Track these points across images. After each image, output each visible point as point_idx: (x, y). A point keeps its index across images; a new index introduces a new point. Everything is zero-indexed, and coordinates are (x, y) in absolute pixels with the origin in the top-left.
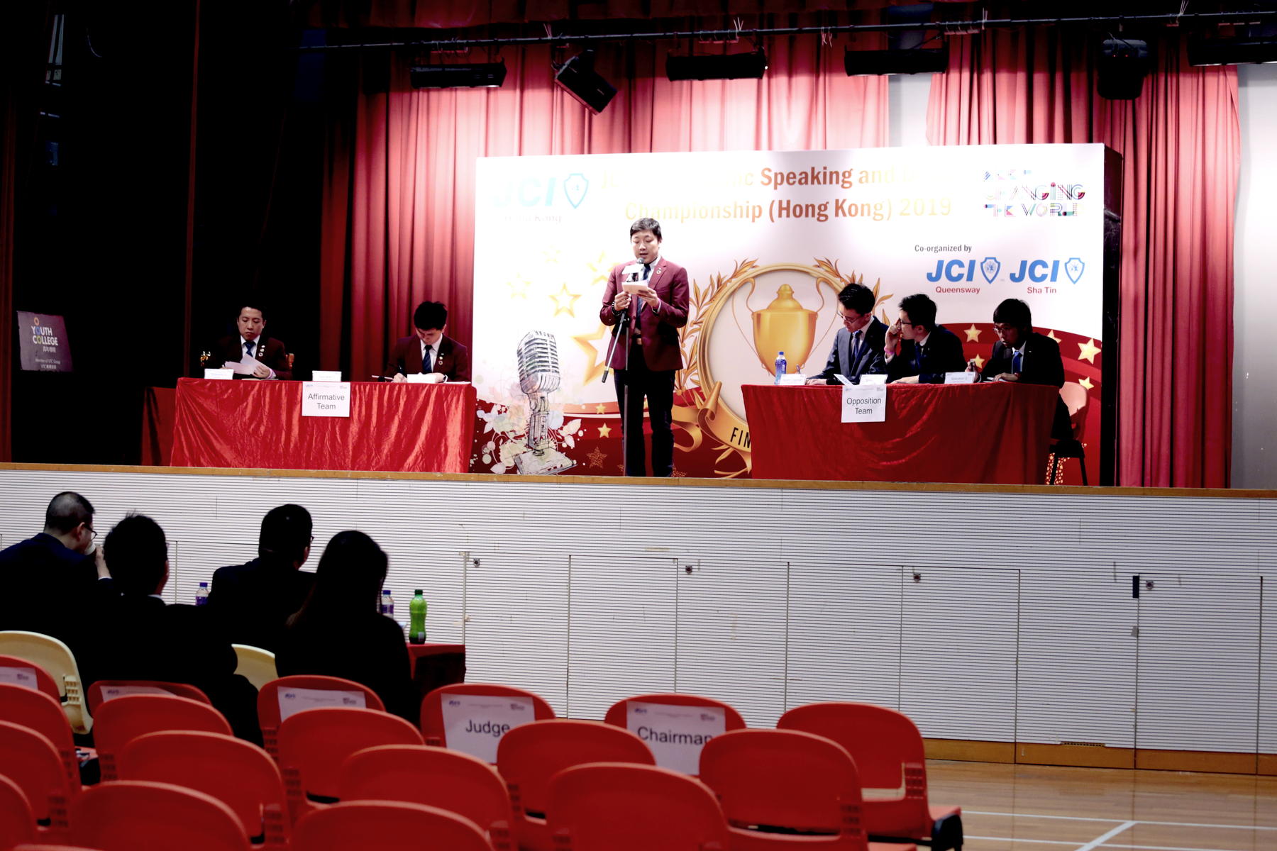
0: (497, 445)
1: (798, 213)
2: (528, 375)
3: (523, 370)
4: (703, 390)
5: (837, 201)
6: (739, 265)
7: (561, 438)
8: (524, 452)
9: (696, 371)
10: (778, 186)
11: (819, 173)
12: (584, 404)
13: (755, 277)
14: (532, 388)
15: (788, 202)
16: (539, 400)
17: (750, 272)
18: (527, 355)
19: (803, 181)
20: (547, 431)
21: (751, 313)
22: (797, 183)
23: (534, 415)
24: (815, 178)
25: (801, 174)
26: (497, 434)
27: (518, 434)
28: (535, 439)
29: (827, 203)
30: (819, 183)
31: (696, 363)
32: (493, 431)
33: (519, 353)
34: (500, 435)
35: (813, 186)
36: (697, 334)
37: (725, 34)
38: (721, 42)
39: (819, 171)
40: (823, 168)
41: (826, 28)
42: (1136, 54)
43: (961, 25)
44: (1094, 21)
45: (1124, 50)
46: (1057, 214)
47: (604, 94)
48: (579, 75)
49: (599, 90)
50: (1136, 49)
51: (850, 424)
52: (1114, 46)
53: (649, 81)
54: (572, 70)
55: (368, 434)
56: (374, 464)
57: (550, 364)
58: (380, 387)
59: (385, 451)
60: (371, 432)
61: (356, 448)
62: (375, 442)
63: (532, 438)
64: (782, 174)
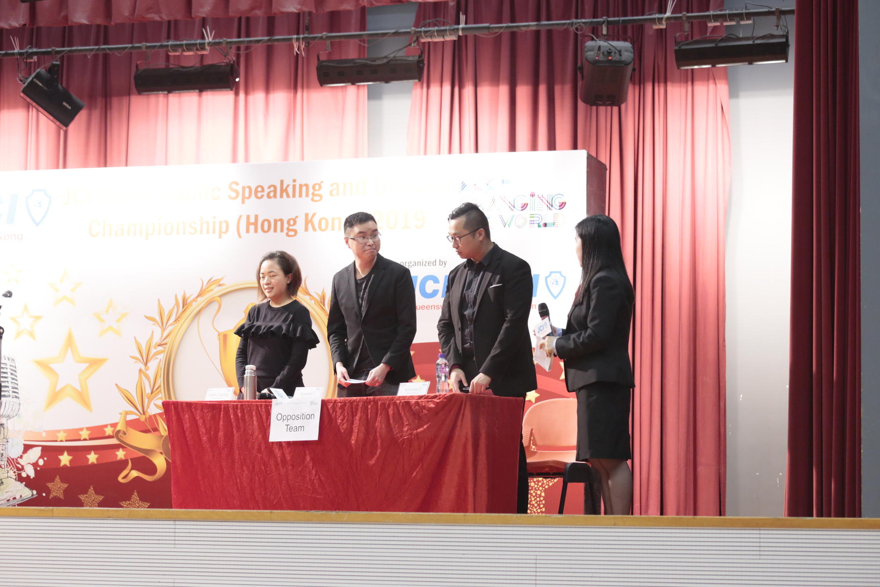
1: (266, 228)
5: (307, 215)
7: (20, 467)
10: (246, 200)
11: (288, 186)
12: (44, 431)
15: (256, 217)
17: (217, 291)
19: (272, 194)
20: (6, 459)
21: (218, 334)
22: (265, 197)
24: (284, 191)
25: (269, 187)
29: (297, 217)
30: (288, 196)
31: (160, 386)
35: (282, 199)
36: (162, 357)
37: (195, 44)
38: (191, 53)
39: (288, 184)
40: (292, 181)
41: (298, 36)
42: (620, 55)
43: (438, 31)
44: (576, 24)
45: (607, 52)
46: (537, 225)
47: (70, 108)
48: (45, 88)
49: (64, 104)
50: (620, 51)
51: (280, 444)
52: (597, 48)
53: (125, 100)
54: (38, 82)
57: (10, 389)
64: (250, 188)
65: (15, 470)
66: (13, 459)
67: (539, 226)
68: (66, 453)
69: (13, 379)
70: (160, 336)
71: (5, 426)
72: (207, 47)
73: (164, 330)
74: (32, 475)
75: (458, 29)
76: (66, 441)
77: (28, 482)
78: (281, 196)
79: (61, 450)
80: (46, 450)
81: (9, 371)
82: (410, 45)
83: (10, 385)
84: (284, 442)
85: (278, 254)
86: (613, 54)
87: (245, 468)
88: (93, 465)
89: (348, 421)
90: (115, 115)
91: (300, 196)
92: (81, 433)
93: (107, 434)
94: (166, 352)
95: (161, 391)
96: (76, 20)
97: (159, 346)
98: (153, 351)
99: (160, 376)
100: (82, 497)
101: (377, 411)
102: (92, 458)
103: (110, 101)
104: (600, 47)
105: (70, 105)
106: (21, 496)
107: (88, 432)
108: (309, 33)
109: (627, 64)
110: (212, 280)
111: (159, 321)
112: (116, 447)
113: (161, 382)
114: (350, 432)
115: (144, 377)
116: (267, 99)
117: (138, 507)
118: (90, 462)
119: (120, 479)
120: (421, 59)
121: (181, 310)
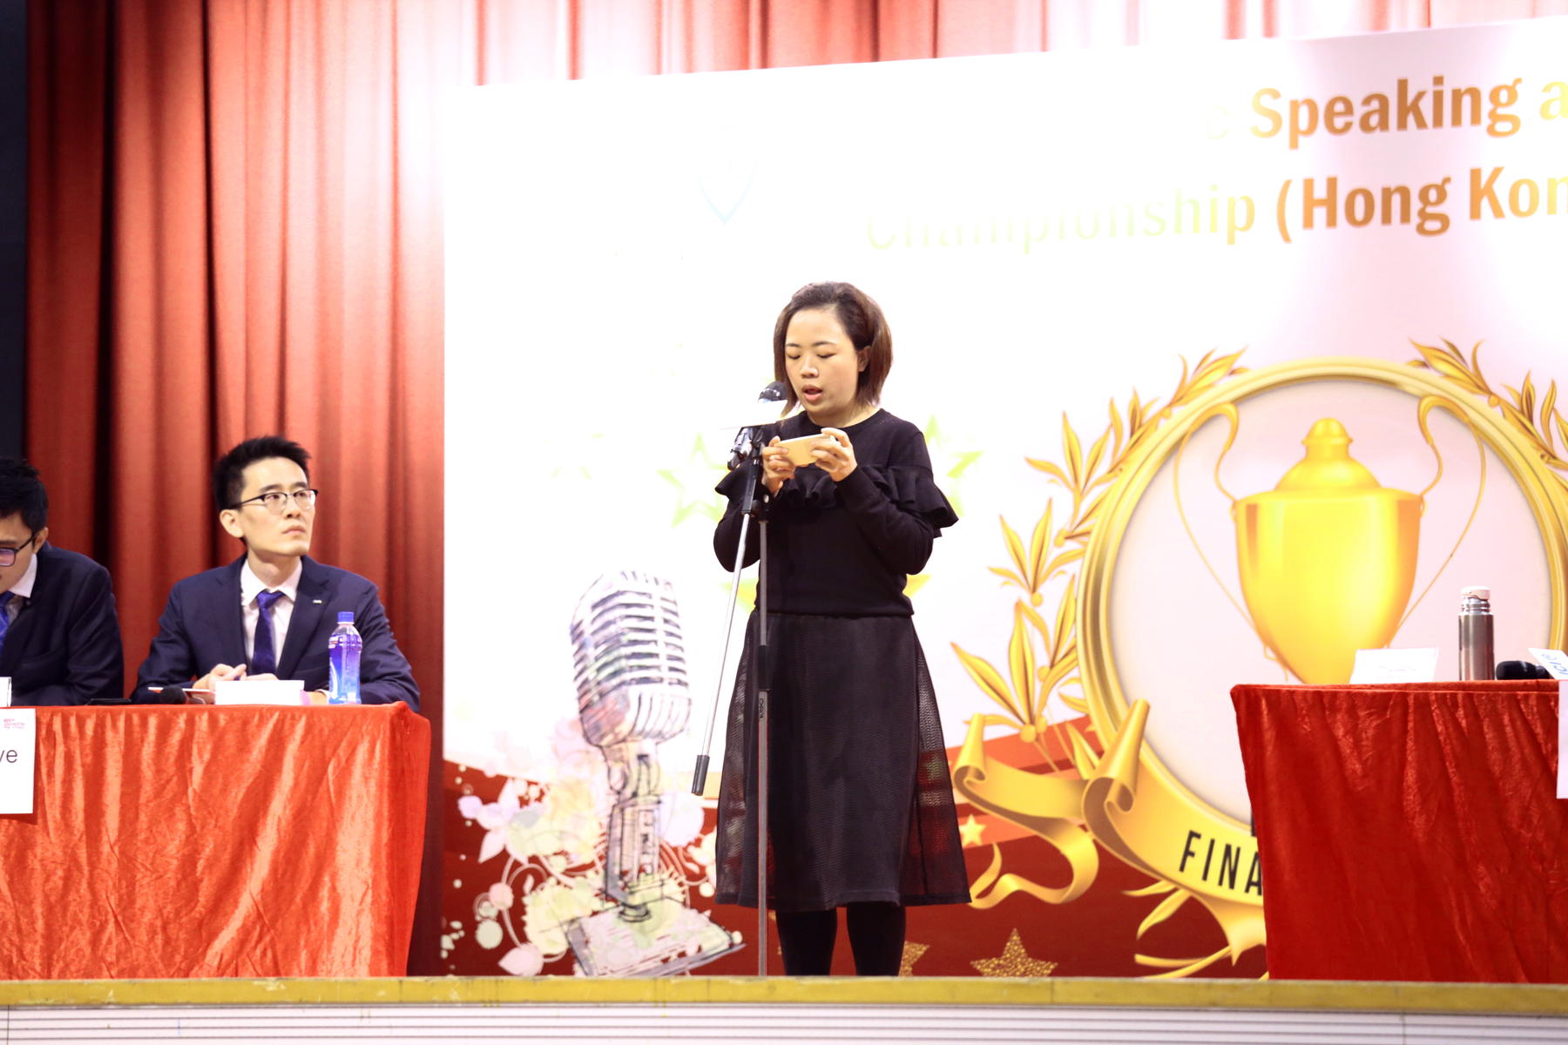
0: (518, 892)
1: (1359, 213)
2: (602, 695)
3: (586, 682)
4: (1095, 726)
5: (1475, 174)
6: (1191, 370)
7: (695, 869)
8: (595, 913)
9: (1075, 673)
10: (1302, 140)
11: (1420, 95)
13: (1238, 402)
14: (612, 730)
15: (1332, 183)
16: (634, 764)
17: (1226, 388)
18: (599, 637)
19: (1374, 120)
20: (657, 850)
21: (1229, 503)
22: (1356, 127)
23: (620, 806)
24: (1409, 109)
26: (517, 864)
27: (576, 863)
28: (623, 874)
29: (1447, 180)
30: (1421, 123)
31: (1074, 647)
32: (504, 855)
33: (576, 633)
34: (526, 865)
35: (1402, 133)
36: (1078, 568)
39: (1421, 89)
40: (1431, 81)
55: (93, 866)
56: (111, 958)
57: (663, 662)
58: (129, 720)
59: (148, 917)
60: (104, 856)
61: (56, 908)
62: (117, 888)
63: (617, 871)
64: (1311, 104)
65: (683, 878)
66: (675, 850)
69: (671, 634)
70: (1070, 511)
71: (652, 760)
73: (1081, 494)
78: (1402, 125)
83: (662, 650)
94: (1088, 555)
95: (1076, 659)
97: (1067, 538)
98: (1052, 554)
99: (1075, 621)
106: (700, 949)
110: (1212, 358)
111: (1069, 476)
113: (1075, 636)
115: (1028, 625)
117: (1024, 974)
121: (1126, 440)
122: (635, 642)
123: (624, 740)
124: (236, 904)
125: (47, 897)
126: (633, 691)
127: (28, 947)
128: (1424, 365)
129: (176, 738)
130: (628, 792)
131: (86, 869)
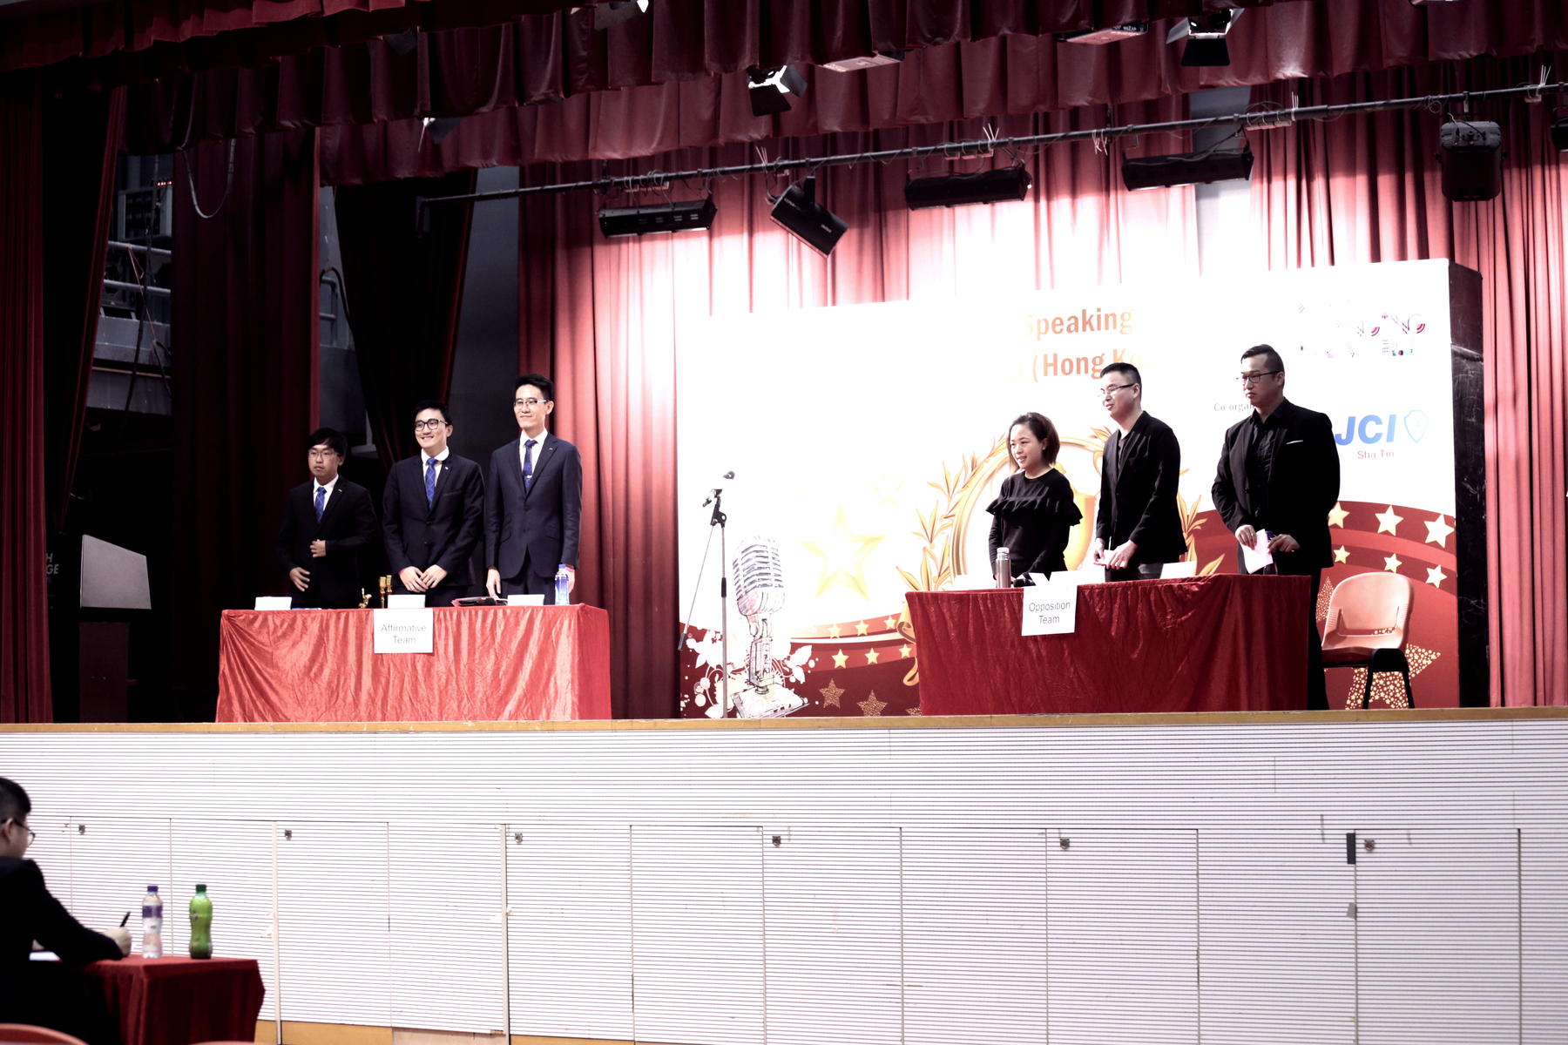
0: (712, 681)
1: (1067, 370)
2: (746, 592)
3: (739, 586)
5: (1115, 352)
7: (788, 670)
8: (745, 690)
9: (949, 579)
10: (1042, 336)
11: (1092, 316)
12: (815, 626)
14: (751, 608)
15: (1055, 356)
16: (761, 622)
18: (746, 565)
19: (1073, 328)
20: (771, 661)
22: (1065, 330)
23: (755, 643)
25: (1069, 319)
26: (711, 669)
27: (737, 667)
28: (757, 672)
29: (1103, 354)
30: (1092, 329)
31: (948, 568)
32: (706, 665)
33: (735, 565)
34: (716, 669)
36: (950, 532)
37: (976, 146)
38: (972, 157)
41: (1099, 131)
42: (1485, 139)
43: (1266, 117)
44: (1431, 101)
45: (1468, 135)
46: (1392, 353)
47: (830, 231)
48: (799, 209)
49: (823, 226)
50: (1484, 134)
51: (1034, 638)
52: (1455, 131)
53: (903, 213)
54: (790, 203)
55: (457, 674)
56: (465, 712)
57: (772, 577)
58: (470, 613)
59: (480, 695)
60: (462, 671)
61: (443, 692)
62: (467, 683)
63: (754, 672)
64: (1046, 321)
65: (782, 674)
66: (779, 661)
67: (1394, 355)
68: (840, 652)
69: (776, 564)
70: (946, 505)
71: (768, 621)
72: (990, 149)
73: (950, 498)
74: (802, 680)
75: (1290, 114)
76: (841, 637)
77: (798, 689)
78: (1084, 330)
79: (835, 648)
80: (817, 649)
81: (770, 555)
82: (1234, 135)
83: (772, 572)
84: (1040, 636)
85: (1030, 416)
86: (1475, 138)
87: (997, 667)
88: (873, 665)
89: (1106, 610)
90: (891, 232)
91: (1107, 328)
92: (857, 627)
93: (888, 628)
94: (954, 525)
95: (950, 572)
96: (827, 128)
97: (945, 518)
98: (939, 525)
99: (949, 555)
100: (862, 705)
101: (1138, 597)
102: (872, 657)
103: (885, 215)
104: (1458, 131)
105: (829, 228)
106: (790, 706)
107: (867, 626)
108: (1111, 127)
109: (1496, 148)
111: (945, 489)
112: (900, 643)
113: (949, 563)
114: (1110, 622)
115: (928, 555)
116: (1073, 205)
118: (870, 662)
119: (905, 681)
120: (1247, 153)
121: (970, 473)
122: (761, 568)
123: (756, 613)
124: (516, 689)
125: (439, 687)
126: (759, 590)
127: (432, 707)
128: (1096, 437)
129: (490, 620)
130: (758, 636)
131: (455, 675)
